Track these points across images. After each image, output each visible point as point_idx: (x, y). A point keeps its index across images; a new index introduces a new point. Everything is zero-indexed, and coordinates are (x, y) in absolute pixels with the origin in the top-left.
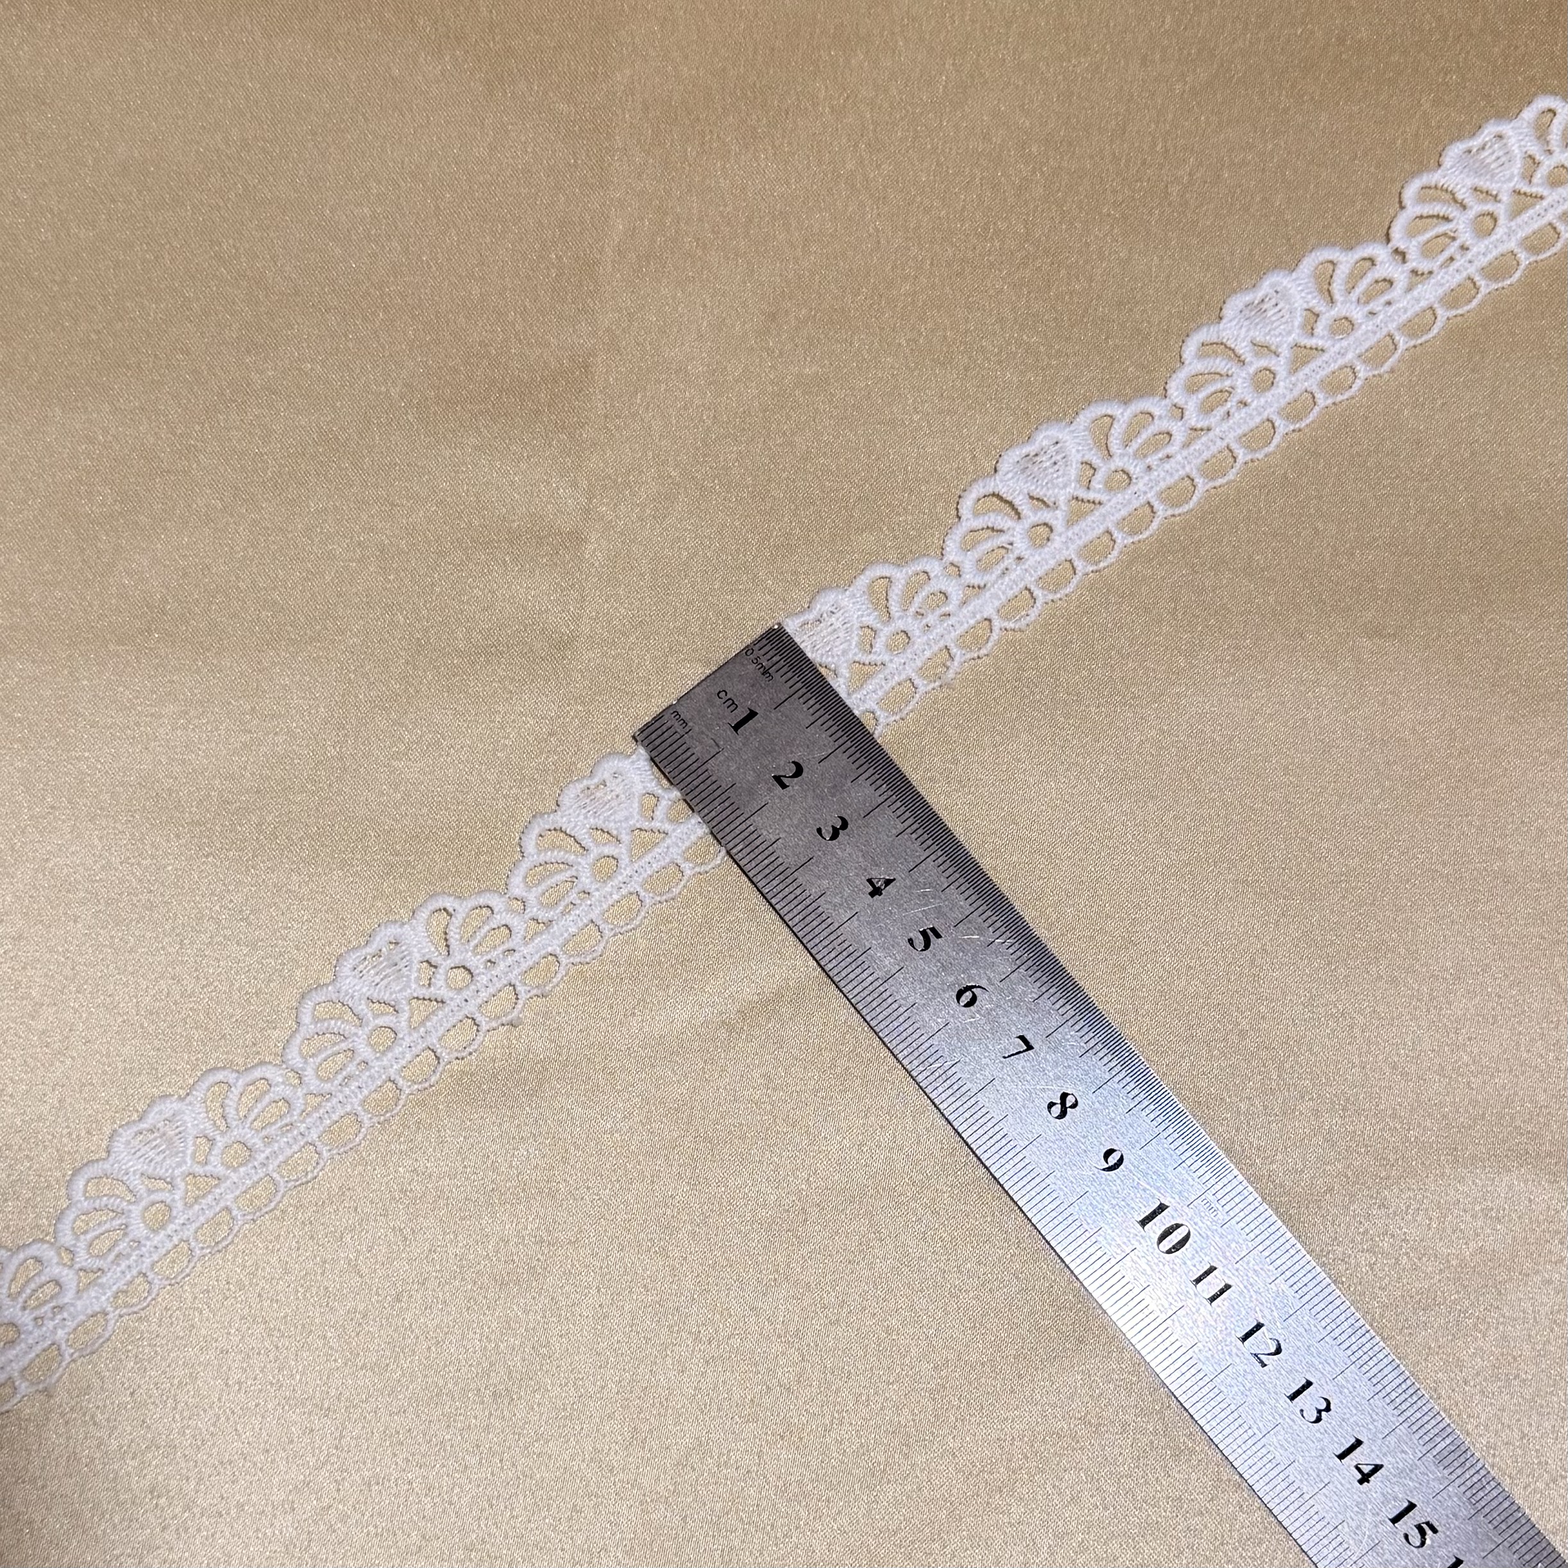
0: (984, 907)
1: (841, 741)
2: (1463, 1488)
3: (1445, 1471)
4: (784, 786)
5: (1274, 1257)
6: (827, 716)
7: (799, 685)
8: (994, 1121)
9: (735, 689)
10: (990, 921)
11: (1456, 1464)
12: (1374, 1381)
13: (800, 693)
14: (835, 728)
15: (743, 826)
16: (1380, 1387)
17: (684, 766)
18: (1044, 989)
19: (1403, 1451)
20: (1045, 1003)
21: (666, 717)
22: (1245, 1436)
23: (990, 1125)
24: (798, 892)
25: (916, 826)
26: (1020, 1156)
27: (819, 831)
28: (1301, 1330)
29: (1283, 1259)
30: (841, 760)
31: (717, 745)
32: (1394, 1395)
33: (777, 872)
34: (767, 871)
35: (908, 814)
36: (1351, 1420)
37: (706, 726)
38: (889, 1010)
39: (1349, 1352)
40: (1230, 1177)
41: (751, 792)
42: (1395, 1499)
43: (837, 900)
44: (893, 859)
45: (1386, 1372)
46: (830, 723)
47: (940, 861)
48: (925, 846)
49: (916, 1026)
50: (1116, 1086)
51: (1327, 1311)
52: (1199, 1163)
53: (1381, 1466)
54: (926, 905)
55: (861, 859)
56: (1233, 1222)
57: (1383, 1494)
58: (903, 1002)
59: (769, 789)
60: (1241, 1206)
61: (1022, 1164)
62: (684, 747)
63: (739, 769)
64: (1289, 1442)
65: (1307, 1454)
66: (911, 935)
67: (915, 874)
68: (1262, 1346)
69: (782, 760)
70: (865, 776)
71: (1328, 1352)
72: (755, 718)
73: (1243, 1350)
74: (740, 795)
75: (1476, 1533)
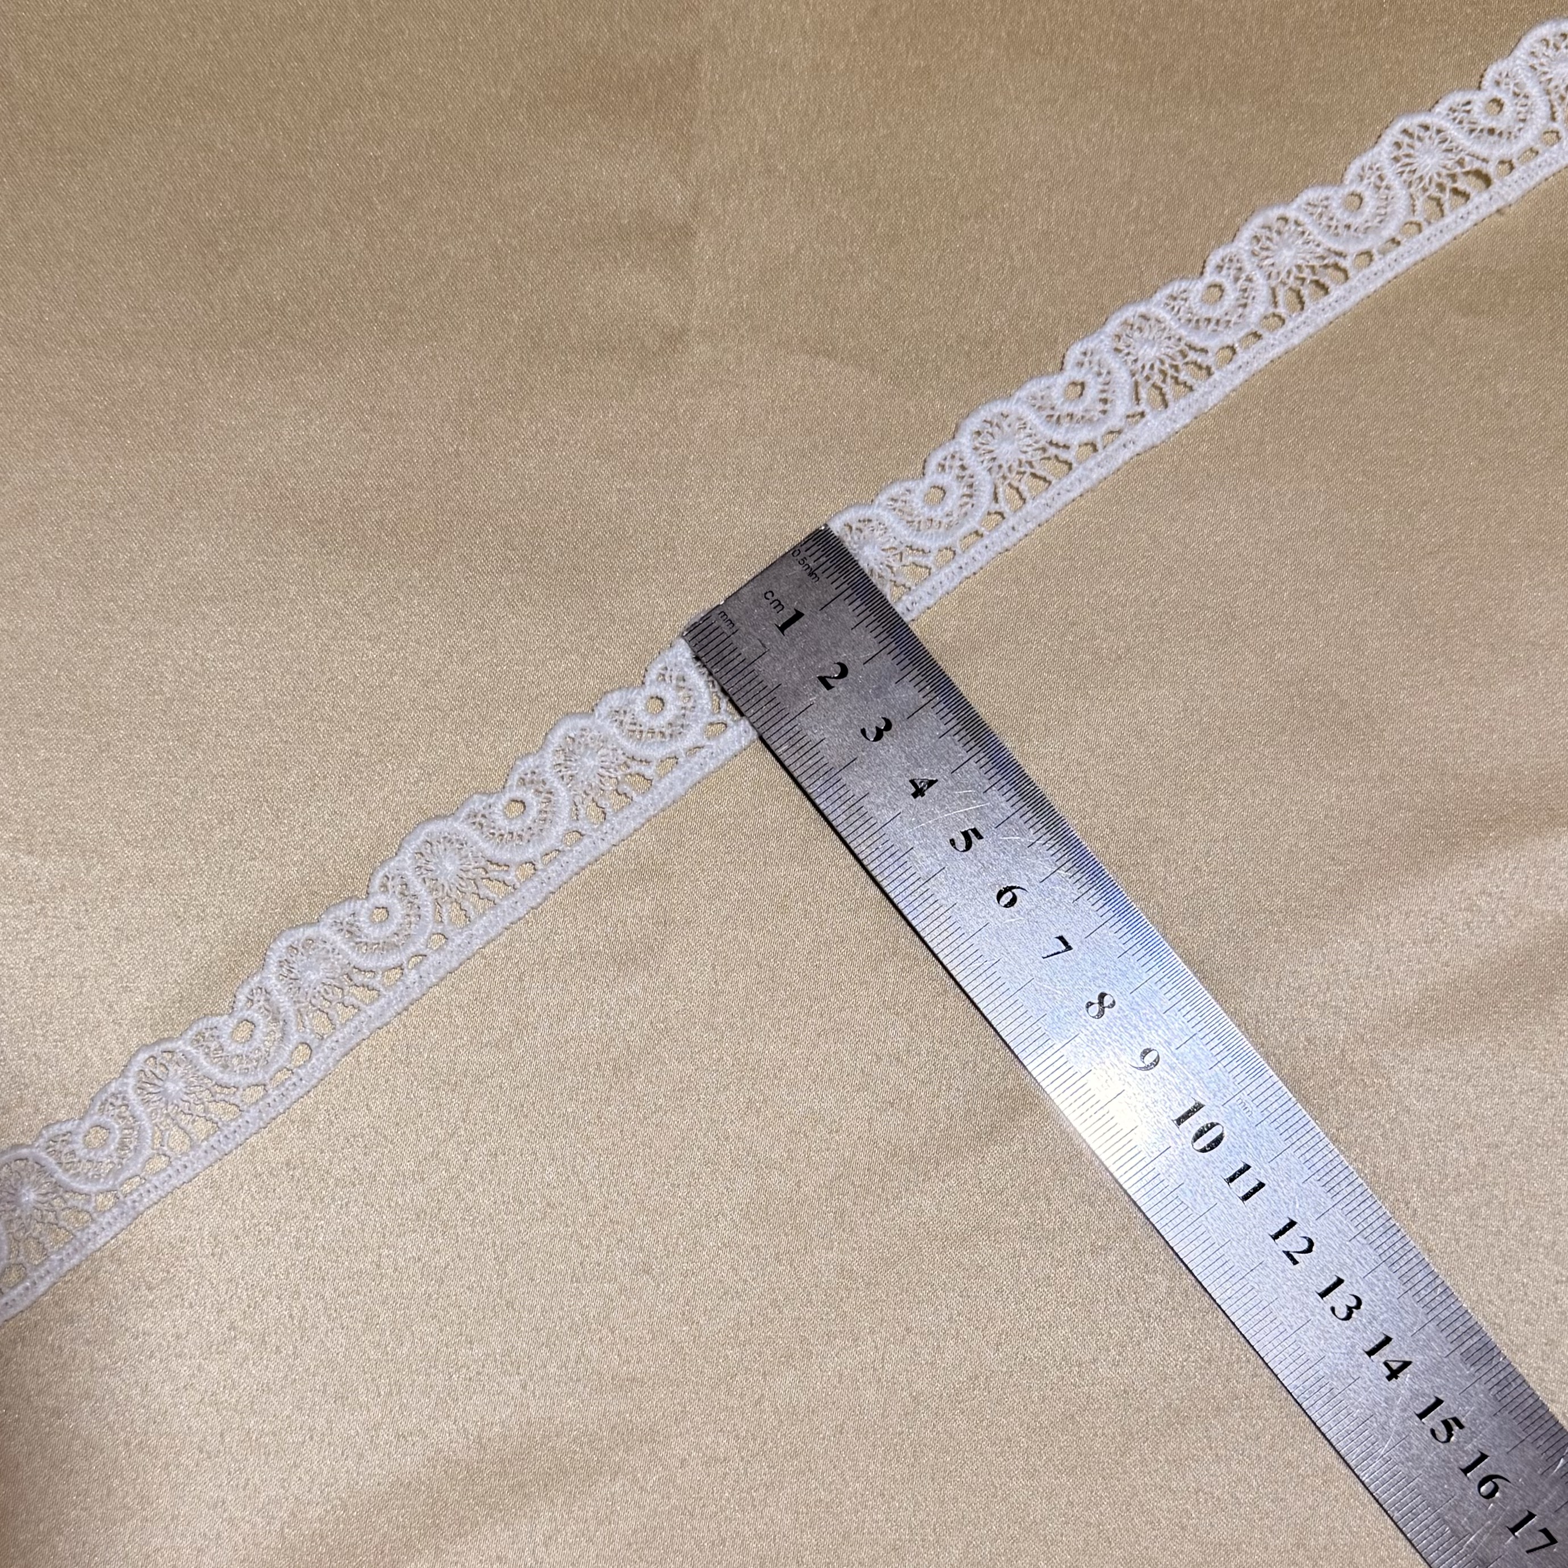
0: (1025, 809)
1: (886, 642)
2: (1490, 1385)
3: (1472, 1369)
4: (829, 687)
5: (1308, 1156)
6: (872, 618)
7: (845, 586)
8: (1033, 1020)
9: (782, 590)
10: (1031, 823)
11: (1482, 1362)
12: (1405, 1280)
13: (846, 594)
14: (880, 629)
15: (789, 727)
16: (1409, 1285)
17: (731, 666)
18: (1083, 890)
19: (1433, 1350)
20: (1085, 904)
21: (713, 618)
22: (1276, 1332)
23: (1028, 1024)
24: (842, 792)
25: (959, 727)
26: (1057, 1055)
27: (863, 732)
28: (1334, 1229)
29: (1315, 1160)
30: (886, 662)
31: (764, 646)
32: (1423, 1294)
33: (821, 772)
34: (811, 772)
35: (951, 715)
36: (1381, 1317)
37: (753, 627)
38: (930, 910)
39: (1380, 1251)
40: (1267, 1075)
41: (796, 694)
42: (1424, 1395)
43: (880, 800)
44: (935, 761)
45: (1416, 1269)
46: (876, 624)
47: (982, 762)
48: (968, 747)
49: (956, 926)
50: (1155, 986)
51: (1359, 1210)
52: (1235, 1064)
53: (1410, 1363)
54: (968, 806)
55: (904, 761)
56: (1267, 1122)
57: (1411, 1390)
58: (944, 902)
59: (815, 691)
60: (1275, 1106)
61: (1060, 1062)
62: (731, 648)
63: (784, 669)
64: (1319, 1338)
65: (1337, 1351)
66: (953, 836)
67: (958, 775)
68: (1294, 1244)
69: (827, 662)
70: (910, 677)
71: (1359, 1250)
72: (801, 619)
73: (1276, 1248)
74: (786, 695)
75: (1500, 1428)
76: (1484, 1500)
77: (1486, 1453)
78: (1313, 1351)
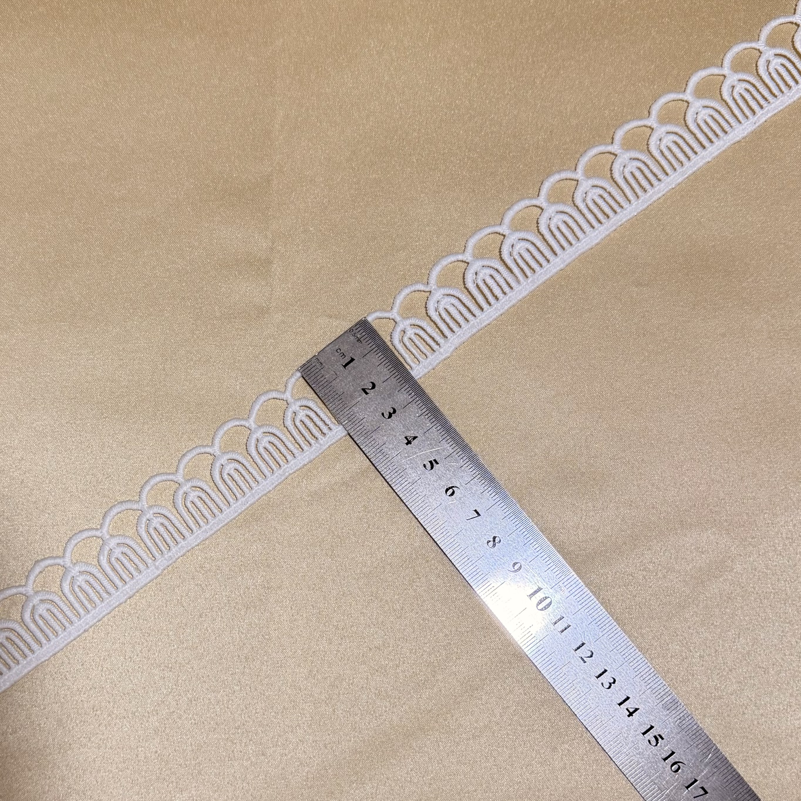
0: (459, 450)
1: (394, 372)
2: (676, 719)
3: (668, 712)
4: (367, 393)
5: (591, 612)
6: (387, 361)
7: (374, 346)
8: (462, 549)
9: (345, 348)
10: (461, 456)
11: (673, 708)
12: (636, 670)
13: (375, 350)
14: (391, 366)
15: (348, 412)
16: (638, 672)
17: (321, 384)
18: (486, 488)
19: (649, 702)
20: (486, 494)
21: (313, 360)
22: (576, 695)
23: (460, 551)
24: (373, 443)
25: (427, 412)
26: (474, 565)
27: (383, 414)
28: (603, 646)
29: (594, 614)
30: (393, 381)
31: (336, 374)
32: (645, 676)
33: (363, 433)
34: (358, 433)
35: (424, 407)
36: (625, 688)
37: (331, 365)
38: (415, 498)
39: (624, 656)
40: (571, 574)
41: (352, 397)
42: (645, 724)
43: (391, 446)
44: (416, 428)
45: (641, 665)
46: (389, 364)
47: (438, 428)
48: (432, 421)
49: (427, 505)
50: (519, 533)
51: (615, 637)
52: (557, 569)
53: (638, 709)
54: (432, 449)
55: (402, 428)
56: (572, 596)
57: (639, 722)
58: (420, 494)
59: (360, 395)
60: (576, 589)
61: (475, 569)
62: (321, 375)
63: (346, 385)
64: (596, 697)
65: (604, 703)
66: (425, 463)
67: (427, 435)
68: (584, 653)
69: (366, 381)
70: (404, 389)
71: (614, 656)
72: (354, 362)
73: (576, 655)
74: (346, 398)
75: (681, 740)
76: (674, 773)
77: (674, 751)
78: (592, 703)
